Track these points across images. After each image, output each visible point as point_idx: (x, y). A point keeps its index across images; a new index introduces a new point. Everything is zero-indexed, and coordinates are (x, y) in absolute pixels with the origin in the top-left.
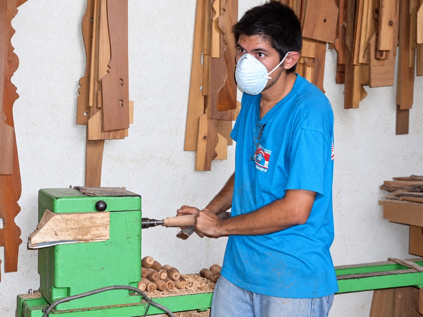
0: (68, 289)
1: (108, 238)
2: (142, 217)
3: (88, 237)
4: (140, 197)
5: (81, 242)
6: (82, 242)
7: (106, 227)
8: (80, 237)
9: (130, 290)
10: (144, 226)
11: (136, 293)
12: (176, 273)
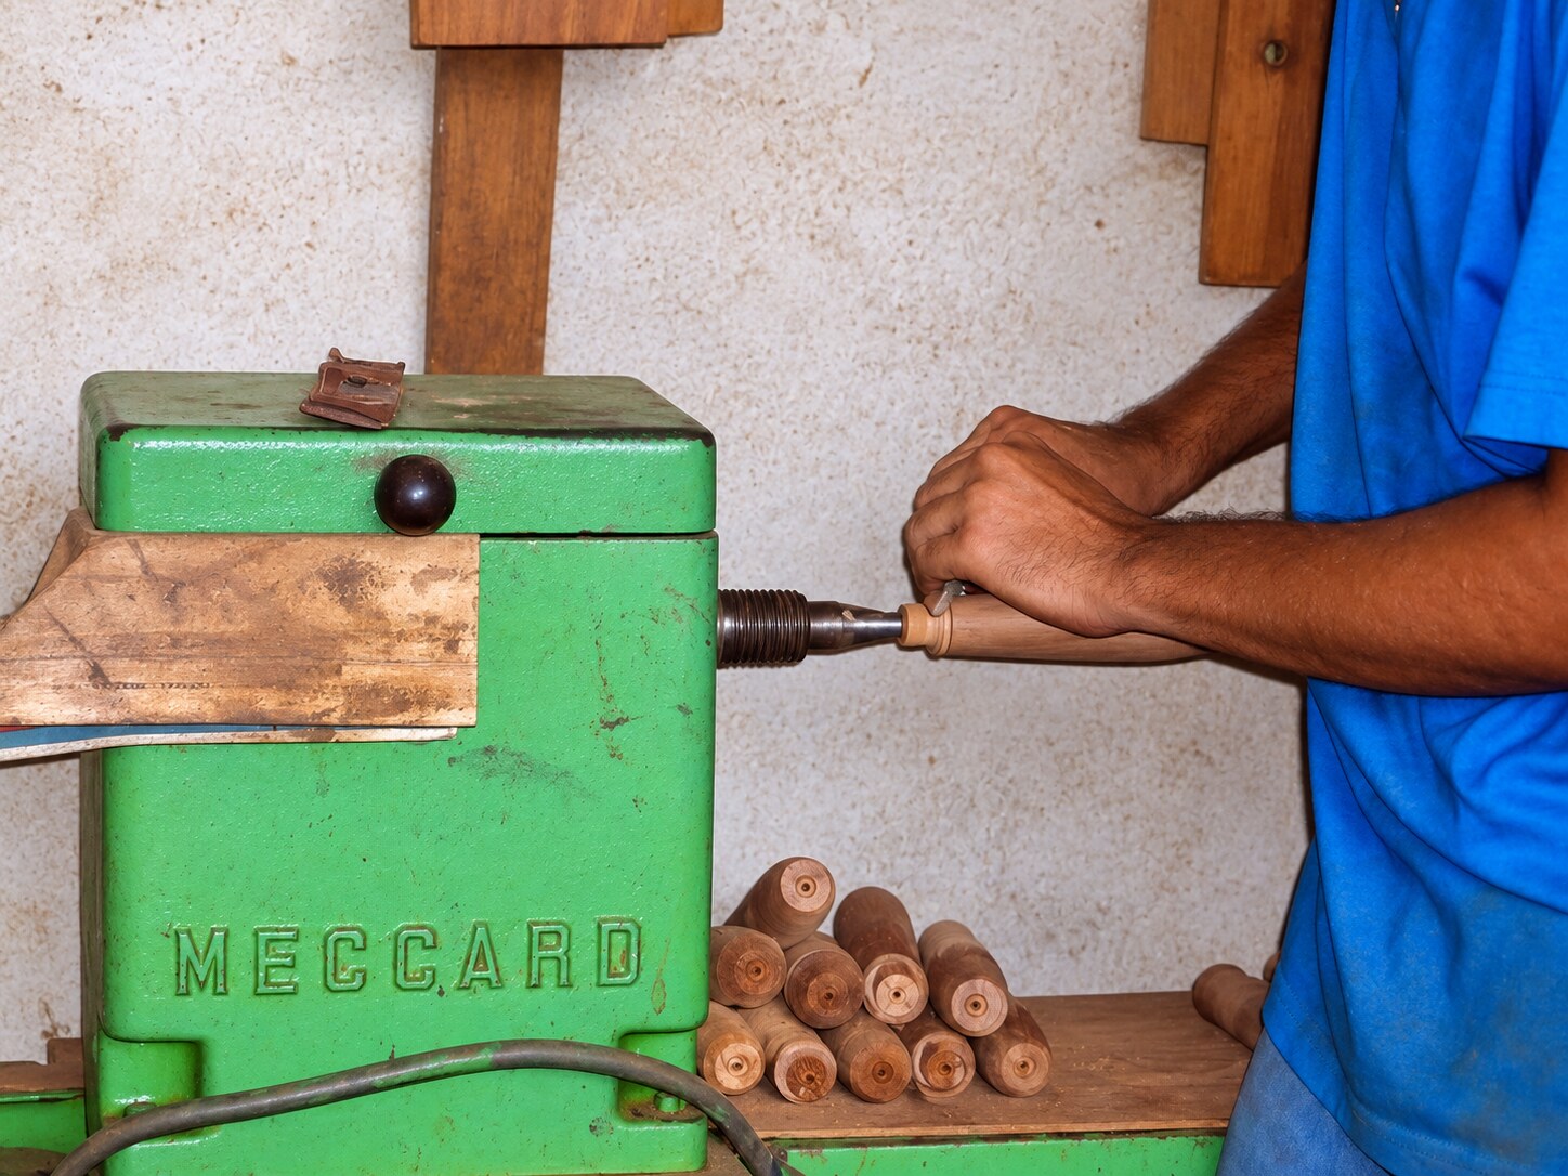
0: (196, 1050)
1: (469, 716)
2: (721, 587)
3: (328, 703)
4: (707, 438)
5: (273, 735)
6: (283, 734)
7: (452, 646)
8: (268, 702)
9: (625, 1081)
10: (734, 653)
11: (668, 1105)
12: (982, 985)
